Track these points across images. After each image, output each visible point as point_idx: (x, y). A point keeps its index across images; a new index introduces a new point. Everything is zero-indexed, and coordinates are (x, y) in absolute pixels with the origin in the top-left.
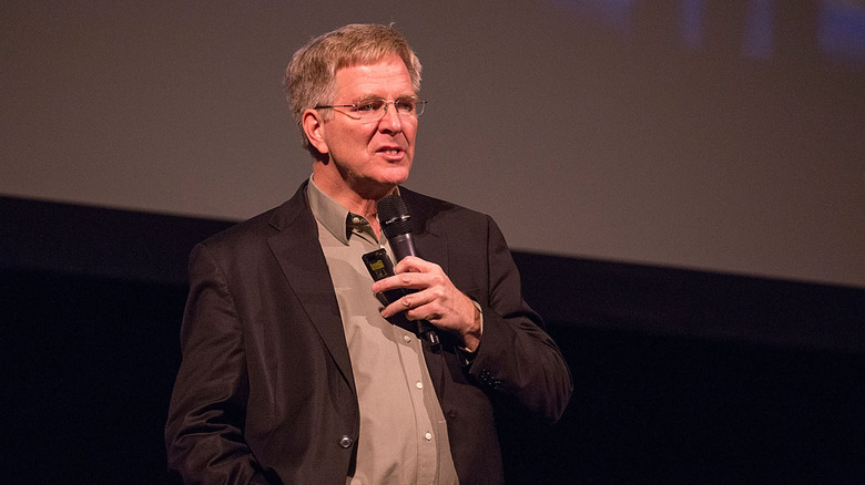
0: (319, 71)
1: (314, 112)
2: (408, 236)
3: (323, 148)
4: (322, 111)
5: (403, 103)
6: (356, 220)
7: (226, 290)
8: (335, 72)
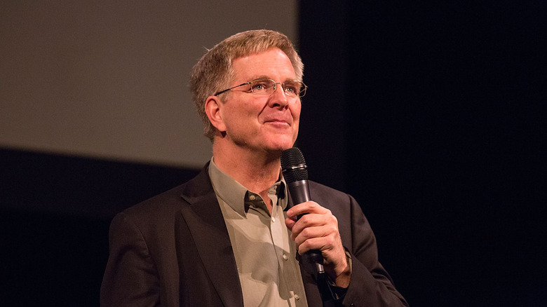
0: (218, 64)
1: (215, 98)
2: (304, 182)
3: (222, 127)
4: (221, 95)
5: (289, 85)
6: (252, 197)
7: (146, 252)
8: (232, 61)
